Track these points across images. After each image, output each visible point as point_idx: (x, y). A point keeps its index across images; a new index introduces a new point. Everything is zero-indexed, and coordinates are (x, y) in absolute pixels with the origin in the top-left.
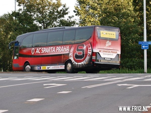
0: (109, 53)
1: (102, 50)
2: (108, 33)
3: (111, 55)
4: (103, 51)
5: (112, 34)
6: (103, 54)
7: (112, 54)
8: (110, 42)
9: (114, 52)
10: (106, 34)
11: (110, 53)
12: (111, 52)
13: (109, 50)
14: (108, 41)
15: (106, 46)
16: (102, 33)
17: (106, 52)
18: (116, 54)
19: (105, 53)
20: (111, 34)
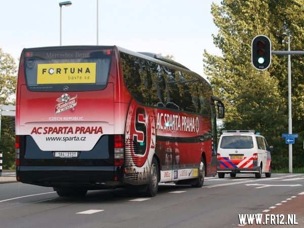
0: (70, 135)
1: (43, 126)
2: (66, 69)
3: (77, 139)
4: (47, 130)
5: (80, 70)
6: (48, 139)
7: (82, 135)
8: (71, 96)
9: (90, 131)
10: (59, 71)
11: (74, 135)
12: (78, 129)
13: (69, 126)
14: (66, 95)
15: (59, 111)
16: (44, 71)
17: (58, 133)
18: (100, 135)
19: (55, 135)
20: (76, 71)
